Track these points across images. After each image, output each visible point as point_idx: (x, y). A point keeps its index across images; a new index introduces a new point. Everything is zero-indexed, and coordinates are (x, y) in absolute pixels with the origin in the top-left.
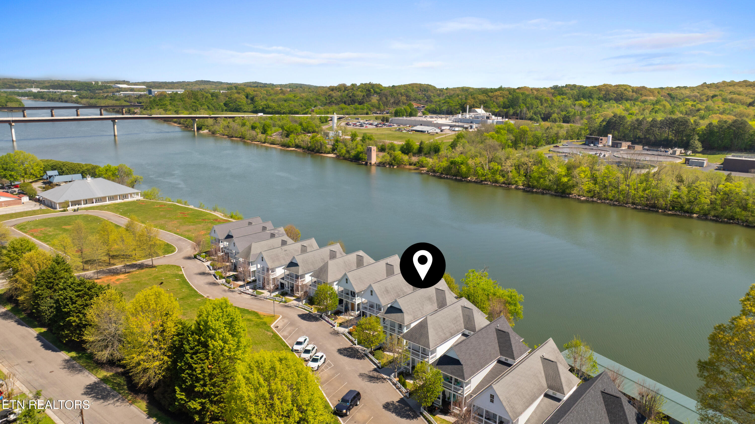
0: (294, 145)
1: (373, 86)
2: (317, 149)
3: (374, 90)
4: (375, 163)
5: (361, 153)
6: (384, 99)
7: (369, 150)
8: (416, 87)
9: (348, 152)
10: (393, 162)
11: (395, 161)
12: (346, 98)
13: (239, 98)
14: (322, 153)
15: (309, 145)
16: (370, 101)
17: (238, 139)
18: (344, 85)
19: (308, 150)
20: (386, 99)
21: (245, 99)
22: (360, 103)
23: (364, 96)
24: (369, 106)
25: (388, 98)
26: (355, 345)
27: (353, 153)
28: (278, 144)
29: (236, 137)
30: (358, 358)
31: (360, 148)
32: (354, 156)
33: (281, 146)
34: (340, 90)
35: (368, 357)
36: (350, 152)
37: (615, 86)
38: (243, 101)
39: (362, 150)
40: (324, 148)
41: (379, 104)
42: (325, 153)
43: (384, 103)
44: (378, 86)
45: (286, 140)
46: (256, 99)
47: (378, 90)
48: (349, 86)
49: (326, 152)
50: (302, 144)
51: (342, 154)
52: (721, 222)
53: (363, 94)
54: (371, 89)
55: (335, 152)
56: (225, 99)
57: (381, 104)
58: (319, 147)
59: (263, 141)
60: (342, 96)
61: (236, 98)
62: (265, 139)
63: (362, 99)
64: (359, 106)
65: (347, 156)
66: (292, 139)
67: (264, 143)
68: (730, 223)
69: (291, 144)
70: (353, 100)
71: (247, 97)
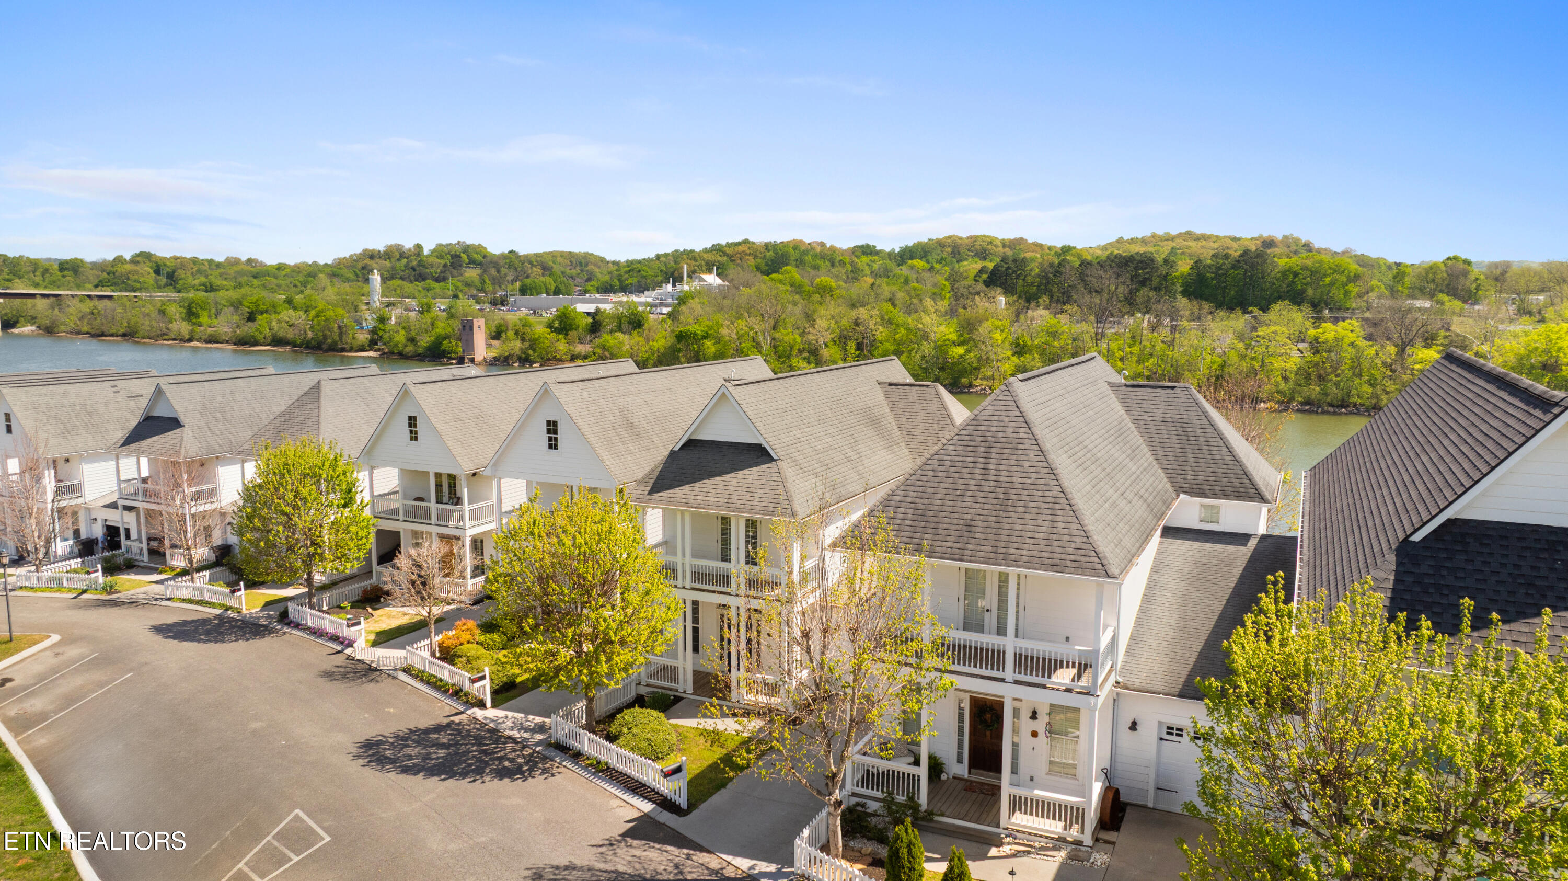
0: (269, 340)
1: (467, 249)
2: (329, 341)
3: (468, 256)
4: (485, 360)
5: (447, 337)
6: (493, 272)
7: (468, 327)
8: (562, 256)
9: (412, 340)
10: (531, 352)
11: (534, 351)
12: (403, 271)
13: (136, 272)
14: (343, 350)
15: (310, 334)
16: (461, 275)
17: (119, 338)
18: (398, 247)
19: (307, 347)
20: (498, 271)
21: (153, 275)
22: (437, 280)
23: (445, 265)
24: (459, 284)
25: (503, 269)
26: (481, 704)
27: (425, 341)
28: (227, 342)
29: (112, 335)
30: (503, 773)
31: (442, 328)
32: (429, 349)
33: (235, 344)
34: (389, 258)
35: (576, 756)
36: (418, 338)
37: (968, 238)
38: (147, 280)
39: (449, 330)
40: (348, 339)
41: (483, 282)
42: (351, 349)
43: (494, 279)
44: (479, 249)
45: (249, 329)
46: (180, 273)
47: (478, 257)
48: (410, 250)
49: (355, 348)
50: (290, 334)
51: (396, 345)
52: (1323, 413)
53: (443, 262)
54: (462, 255)
55: (380, 345)
56: (98, 276)
57: (487, 281)
58: (336, 338)
59: (187, 337)
60: (393, 268)
61: (129, 272)
62: (192, 332)
63: (442, 272)
64: (436, 285)
65: (410, 349)
66: (265, 325)
67: (190, 340)
68: (1341, 414)
69: (260, 337)
70: (420, 275)
71: (157, 272)
